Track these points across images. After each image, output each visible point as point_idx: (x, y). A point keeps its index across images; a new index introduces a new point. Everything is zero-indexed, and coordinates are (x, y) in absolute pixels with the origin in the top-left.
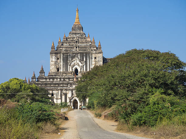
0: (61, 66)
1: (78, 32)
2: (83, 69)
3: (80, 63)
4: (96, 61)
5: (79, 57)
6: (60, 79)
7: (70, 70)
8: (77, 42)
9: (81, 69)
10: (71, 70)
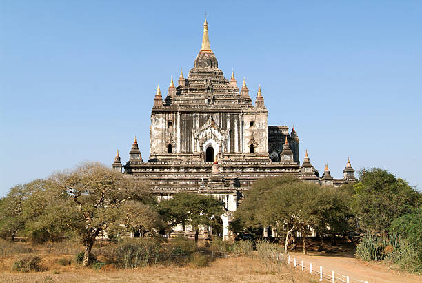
0: (176, 140)
1: (209, 69)
2: (226, 148)
3: (218, 134)
4: (253, 132)
5: (217, 120)
6: (178, 168)
7: (197, 148)
8: (208, 89)
9: (221, 148)
10: (199, 149)
